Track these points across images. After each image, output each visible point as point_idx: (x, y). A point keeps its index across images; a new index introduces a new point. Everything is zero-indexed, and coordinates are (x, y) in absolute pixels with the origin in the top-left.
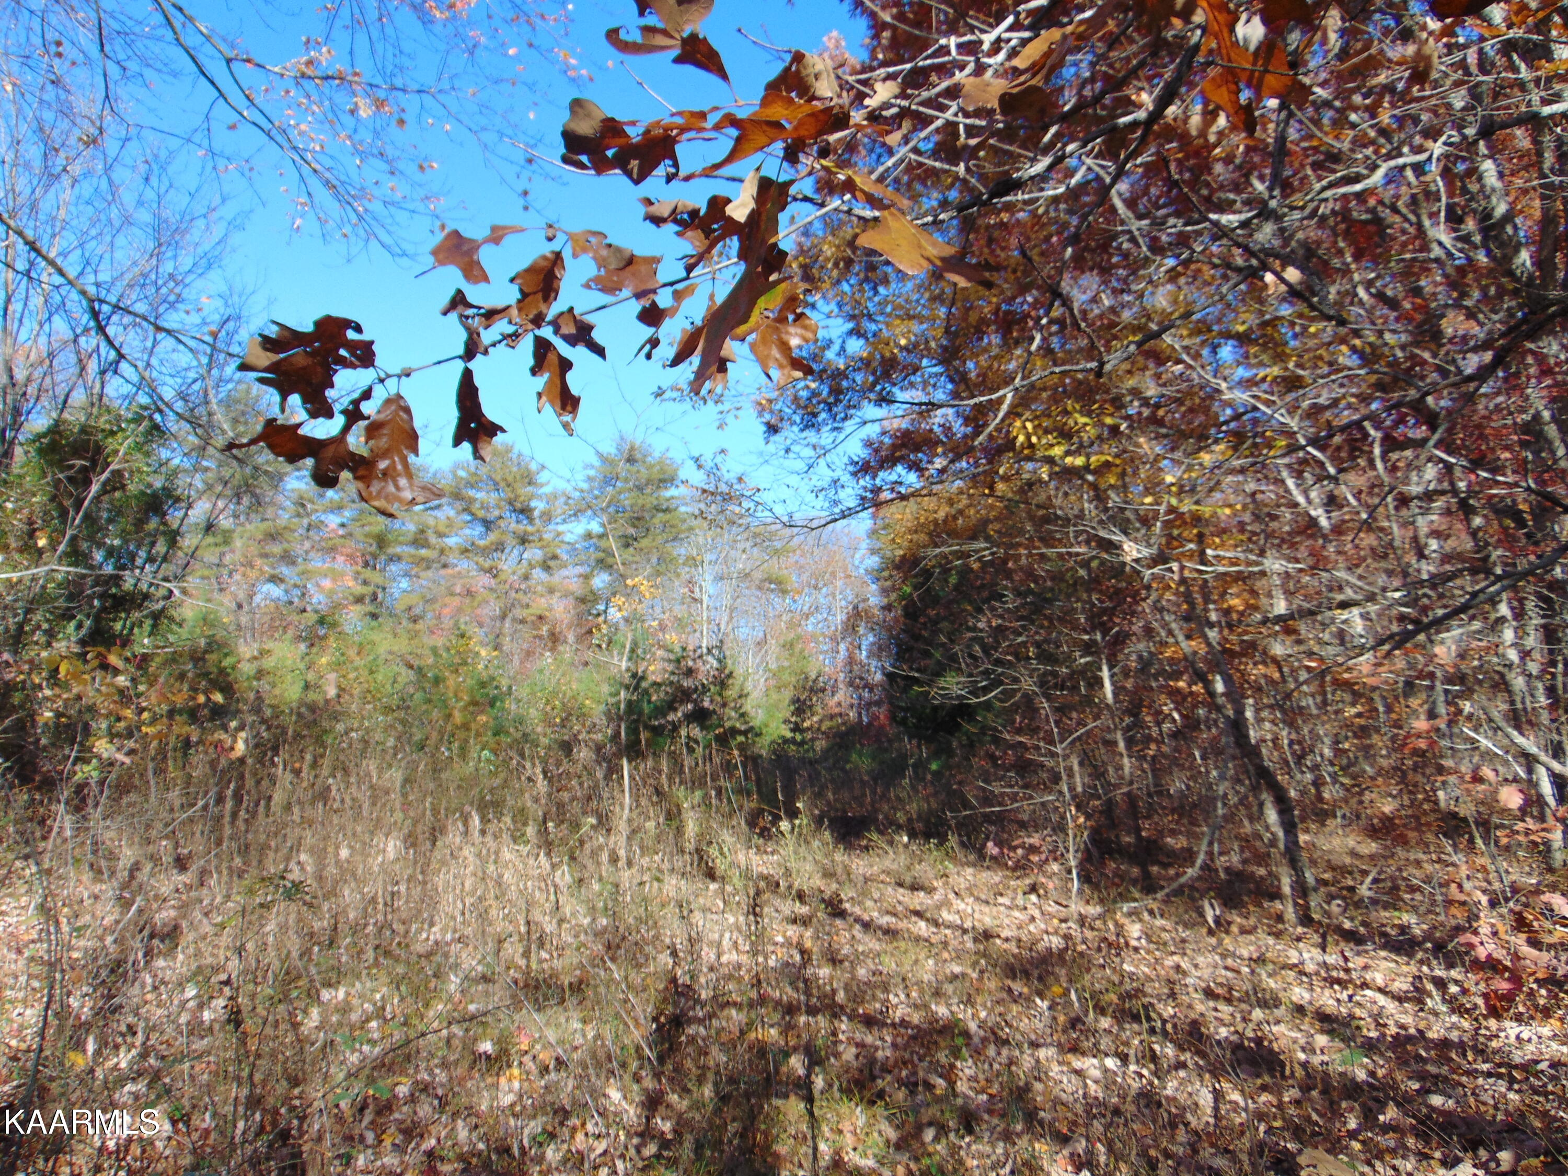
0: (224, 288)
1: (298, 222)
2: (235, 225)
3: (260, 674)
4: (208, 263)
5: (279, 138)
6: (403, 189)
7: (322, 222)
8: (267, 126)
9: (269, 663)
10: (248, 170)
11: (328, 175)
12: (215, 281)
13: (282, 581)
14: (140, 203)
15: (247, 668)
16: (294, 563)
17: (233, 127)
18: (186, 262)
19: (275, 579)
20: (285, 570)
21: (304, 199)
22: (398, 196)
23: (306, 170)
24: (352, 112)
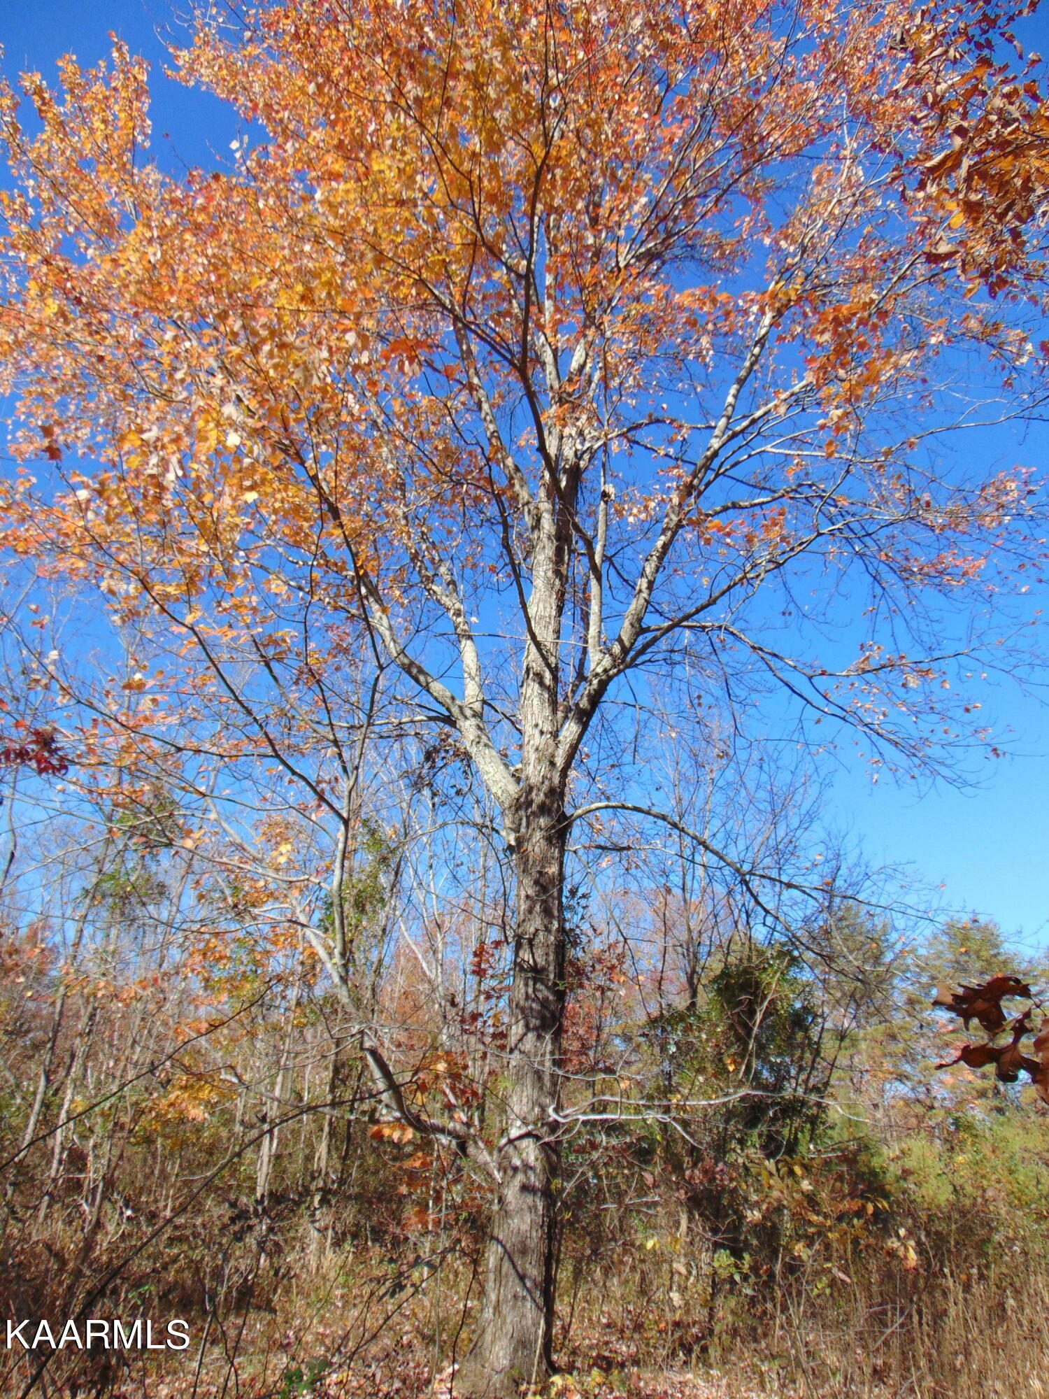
0: (823, 835)
1: (876, 777)
2: (826, 784)
3: (906, 1173)
4: (810, 818)
5: (851, 719)
6: (955, 729)
7: (894, 771)
8: (842, 714)
9: (910, 1163)
10: (832, 747)
11: (892, 737)
12: (817, 831)
13: (907, 1078)
14: (758, 786)
15: (894, 1170)
16: (914, 1060)
17: (818, 721)
18: (794, 822)
19: (902, 1077)
20: (907, 1068)
21: (877, 757)
22: (951, 738)
23: (875, 737)
24: (904, 685)
